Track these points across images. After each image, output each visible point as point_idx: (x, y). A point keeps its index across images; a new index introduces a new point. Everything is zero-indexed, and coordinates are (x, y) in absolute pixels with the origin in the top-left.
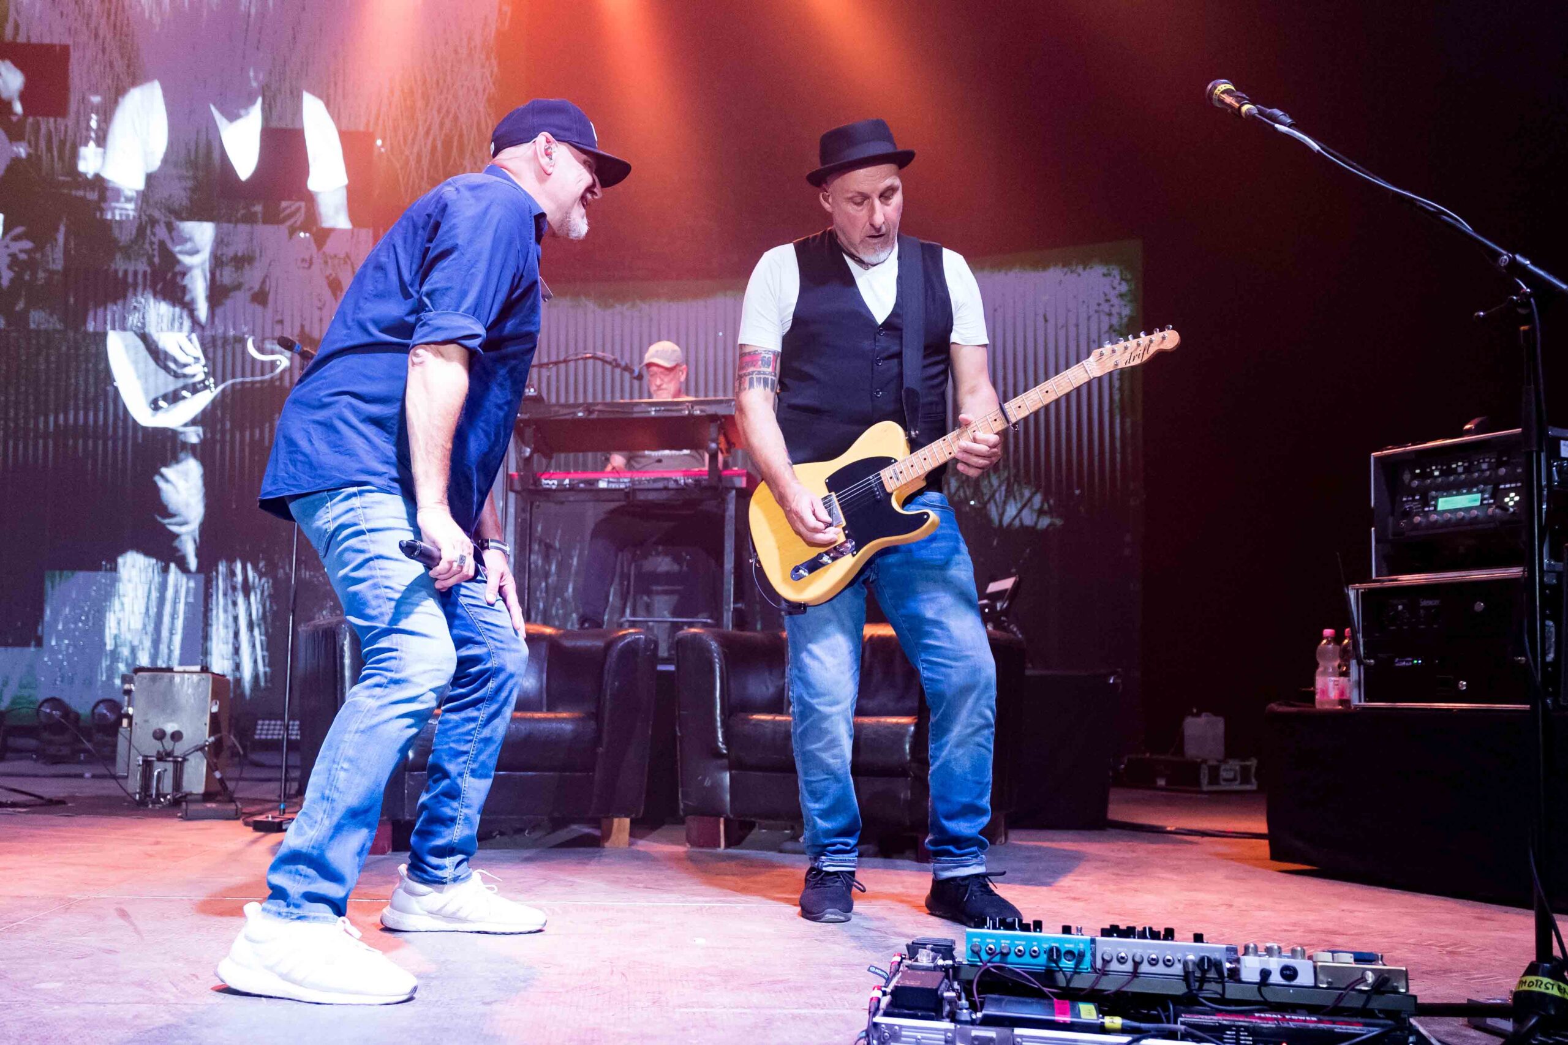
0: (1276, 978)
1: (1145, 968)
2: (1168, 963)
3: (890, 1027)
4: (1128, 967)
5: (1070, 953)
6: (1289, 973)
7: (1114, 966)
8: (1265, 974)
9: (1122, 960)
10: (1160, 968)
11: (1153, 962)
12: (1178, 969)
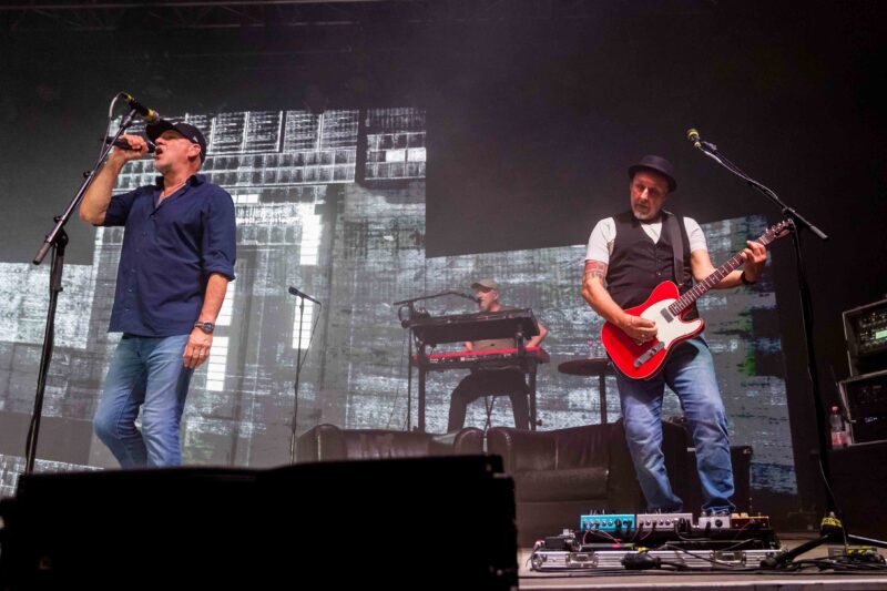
0: (713, 526)
1: (658, 526)
2: (668, 524)
3: (542, 555)
4: (651, 526)
5: (625, 522)
6: (719, 523)
7: (645, 526)
8: (709, 524)
9: (648, 524)
10: (664, 526)
11: (662, 524)
12: (672, 525)
